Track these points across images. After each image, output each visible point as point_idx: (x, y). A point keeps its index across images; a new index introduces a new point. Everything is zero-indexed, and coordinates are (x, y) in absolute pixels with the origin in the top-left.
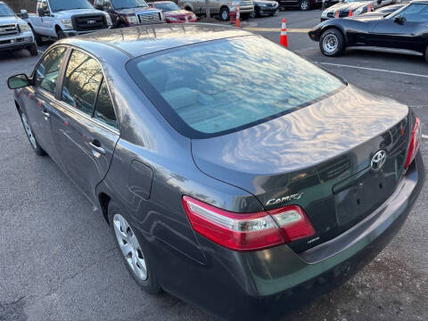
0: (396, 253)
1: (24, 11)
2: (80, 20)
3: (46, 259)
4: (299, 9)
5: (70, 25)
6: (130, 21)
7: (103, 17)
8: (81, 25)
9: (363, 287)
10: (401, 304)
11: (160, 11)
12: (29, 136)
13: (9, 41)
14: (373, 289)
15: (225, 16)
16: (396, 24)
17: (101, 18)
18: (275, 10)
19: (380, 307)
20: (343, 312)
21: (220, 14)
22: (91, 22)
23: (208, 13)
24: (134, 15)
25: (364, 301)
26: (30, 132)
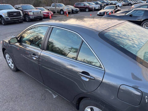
2: (11, 13)
4: (85, 11)
5: (7, 15)
6: (30, 14)
7: (20, 12)
8: (11, 15)
11: (41, 11)
15: (62, 13)
17: (19, 13)
18: (78, 11)
21: (60, 12)
22: (15, 14)
23: (56, 12)
24: (31, 12)
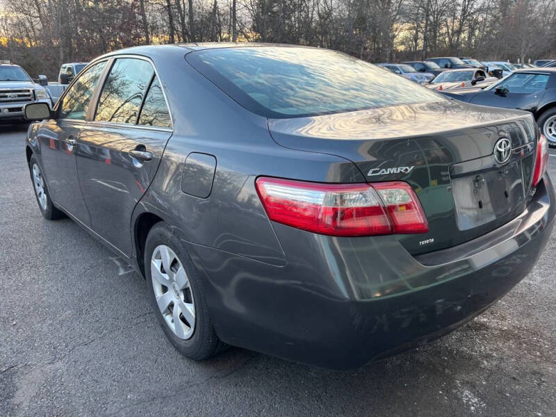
0: (528, 321)
1: (42, 77)
3: (51, 325)
9: (488, 357)
10: (542, 375)
12: (38, 195)
13: (19, 109)
14: (502, 359)
16: (497, 96)
19: (515, 379)
20: (464, 383)
25: (491, 373)
26: (41, 189)
